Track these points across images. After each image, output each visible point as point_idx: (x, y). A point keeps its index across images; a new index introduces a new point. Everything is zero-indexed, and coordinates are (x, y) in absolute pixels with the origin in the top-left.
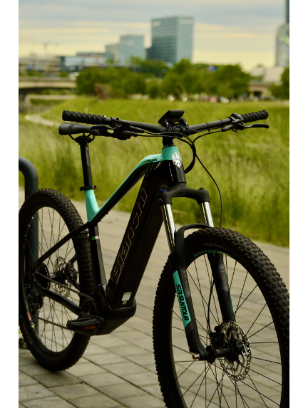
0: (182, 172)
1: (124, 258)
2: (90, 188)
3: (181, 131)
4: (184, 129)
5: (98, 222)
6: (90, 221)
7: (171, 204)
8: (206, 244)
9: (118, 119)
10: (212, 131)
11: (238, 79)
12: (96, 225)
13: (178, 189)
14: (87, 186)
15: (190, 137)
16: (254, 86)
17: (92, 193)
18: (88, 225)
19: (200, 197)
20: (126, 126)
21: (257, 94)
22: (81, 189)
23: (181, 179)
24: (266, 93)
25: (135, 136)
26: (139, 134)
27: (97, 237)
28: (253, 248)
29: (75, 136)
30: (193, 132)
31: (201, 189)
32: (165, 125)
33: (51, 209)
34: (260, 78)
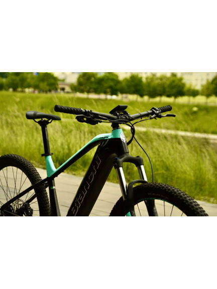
0: (126, 144)
1: (80, 202)
2: (49, 155)
3: (126, 118)
4: (128, 117)
5: (55, 177)
6: (49, 176)
7: (122, 167)
8: (149, 194)
9: (91, 111)
10: (143, 119)
11: (52, 81)
12: (53, 179)
13: (125, 157)
14: (47, 153)
15: (131, 122)
16: (61, 84)
17: (50, 158)
18: (47, 179)
19: (138, 162)
20: (96, 115)
21: (63, 89)
22: (43, 155)
23: (126, 151)
24: (68, 89)
25: (101, 122)
26: (103, 121)
27: (54, 187)
28: (188, 197)
29: (37, 120)
30: (133, 119)
31: (138, 157)
32: (116, 115)
33: (15, 168)
34: (63, 80)
